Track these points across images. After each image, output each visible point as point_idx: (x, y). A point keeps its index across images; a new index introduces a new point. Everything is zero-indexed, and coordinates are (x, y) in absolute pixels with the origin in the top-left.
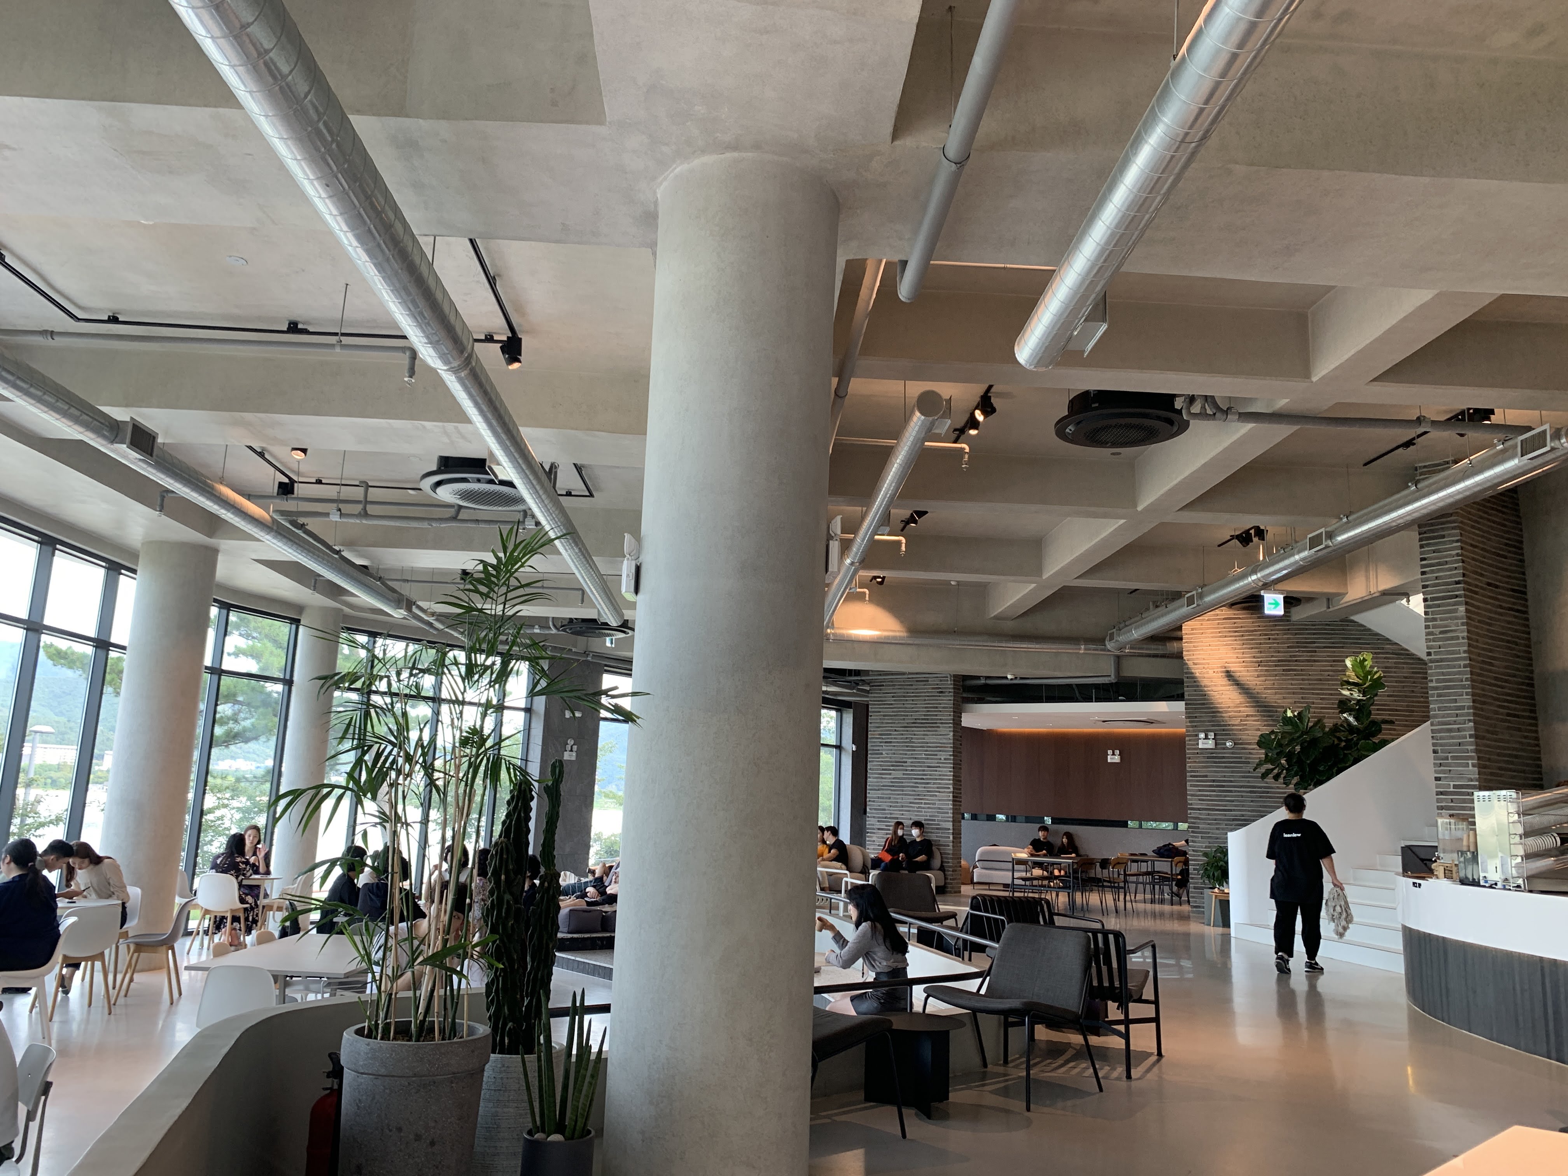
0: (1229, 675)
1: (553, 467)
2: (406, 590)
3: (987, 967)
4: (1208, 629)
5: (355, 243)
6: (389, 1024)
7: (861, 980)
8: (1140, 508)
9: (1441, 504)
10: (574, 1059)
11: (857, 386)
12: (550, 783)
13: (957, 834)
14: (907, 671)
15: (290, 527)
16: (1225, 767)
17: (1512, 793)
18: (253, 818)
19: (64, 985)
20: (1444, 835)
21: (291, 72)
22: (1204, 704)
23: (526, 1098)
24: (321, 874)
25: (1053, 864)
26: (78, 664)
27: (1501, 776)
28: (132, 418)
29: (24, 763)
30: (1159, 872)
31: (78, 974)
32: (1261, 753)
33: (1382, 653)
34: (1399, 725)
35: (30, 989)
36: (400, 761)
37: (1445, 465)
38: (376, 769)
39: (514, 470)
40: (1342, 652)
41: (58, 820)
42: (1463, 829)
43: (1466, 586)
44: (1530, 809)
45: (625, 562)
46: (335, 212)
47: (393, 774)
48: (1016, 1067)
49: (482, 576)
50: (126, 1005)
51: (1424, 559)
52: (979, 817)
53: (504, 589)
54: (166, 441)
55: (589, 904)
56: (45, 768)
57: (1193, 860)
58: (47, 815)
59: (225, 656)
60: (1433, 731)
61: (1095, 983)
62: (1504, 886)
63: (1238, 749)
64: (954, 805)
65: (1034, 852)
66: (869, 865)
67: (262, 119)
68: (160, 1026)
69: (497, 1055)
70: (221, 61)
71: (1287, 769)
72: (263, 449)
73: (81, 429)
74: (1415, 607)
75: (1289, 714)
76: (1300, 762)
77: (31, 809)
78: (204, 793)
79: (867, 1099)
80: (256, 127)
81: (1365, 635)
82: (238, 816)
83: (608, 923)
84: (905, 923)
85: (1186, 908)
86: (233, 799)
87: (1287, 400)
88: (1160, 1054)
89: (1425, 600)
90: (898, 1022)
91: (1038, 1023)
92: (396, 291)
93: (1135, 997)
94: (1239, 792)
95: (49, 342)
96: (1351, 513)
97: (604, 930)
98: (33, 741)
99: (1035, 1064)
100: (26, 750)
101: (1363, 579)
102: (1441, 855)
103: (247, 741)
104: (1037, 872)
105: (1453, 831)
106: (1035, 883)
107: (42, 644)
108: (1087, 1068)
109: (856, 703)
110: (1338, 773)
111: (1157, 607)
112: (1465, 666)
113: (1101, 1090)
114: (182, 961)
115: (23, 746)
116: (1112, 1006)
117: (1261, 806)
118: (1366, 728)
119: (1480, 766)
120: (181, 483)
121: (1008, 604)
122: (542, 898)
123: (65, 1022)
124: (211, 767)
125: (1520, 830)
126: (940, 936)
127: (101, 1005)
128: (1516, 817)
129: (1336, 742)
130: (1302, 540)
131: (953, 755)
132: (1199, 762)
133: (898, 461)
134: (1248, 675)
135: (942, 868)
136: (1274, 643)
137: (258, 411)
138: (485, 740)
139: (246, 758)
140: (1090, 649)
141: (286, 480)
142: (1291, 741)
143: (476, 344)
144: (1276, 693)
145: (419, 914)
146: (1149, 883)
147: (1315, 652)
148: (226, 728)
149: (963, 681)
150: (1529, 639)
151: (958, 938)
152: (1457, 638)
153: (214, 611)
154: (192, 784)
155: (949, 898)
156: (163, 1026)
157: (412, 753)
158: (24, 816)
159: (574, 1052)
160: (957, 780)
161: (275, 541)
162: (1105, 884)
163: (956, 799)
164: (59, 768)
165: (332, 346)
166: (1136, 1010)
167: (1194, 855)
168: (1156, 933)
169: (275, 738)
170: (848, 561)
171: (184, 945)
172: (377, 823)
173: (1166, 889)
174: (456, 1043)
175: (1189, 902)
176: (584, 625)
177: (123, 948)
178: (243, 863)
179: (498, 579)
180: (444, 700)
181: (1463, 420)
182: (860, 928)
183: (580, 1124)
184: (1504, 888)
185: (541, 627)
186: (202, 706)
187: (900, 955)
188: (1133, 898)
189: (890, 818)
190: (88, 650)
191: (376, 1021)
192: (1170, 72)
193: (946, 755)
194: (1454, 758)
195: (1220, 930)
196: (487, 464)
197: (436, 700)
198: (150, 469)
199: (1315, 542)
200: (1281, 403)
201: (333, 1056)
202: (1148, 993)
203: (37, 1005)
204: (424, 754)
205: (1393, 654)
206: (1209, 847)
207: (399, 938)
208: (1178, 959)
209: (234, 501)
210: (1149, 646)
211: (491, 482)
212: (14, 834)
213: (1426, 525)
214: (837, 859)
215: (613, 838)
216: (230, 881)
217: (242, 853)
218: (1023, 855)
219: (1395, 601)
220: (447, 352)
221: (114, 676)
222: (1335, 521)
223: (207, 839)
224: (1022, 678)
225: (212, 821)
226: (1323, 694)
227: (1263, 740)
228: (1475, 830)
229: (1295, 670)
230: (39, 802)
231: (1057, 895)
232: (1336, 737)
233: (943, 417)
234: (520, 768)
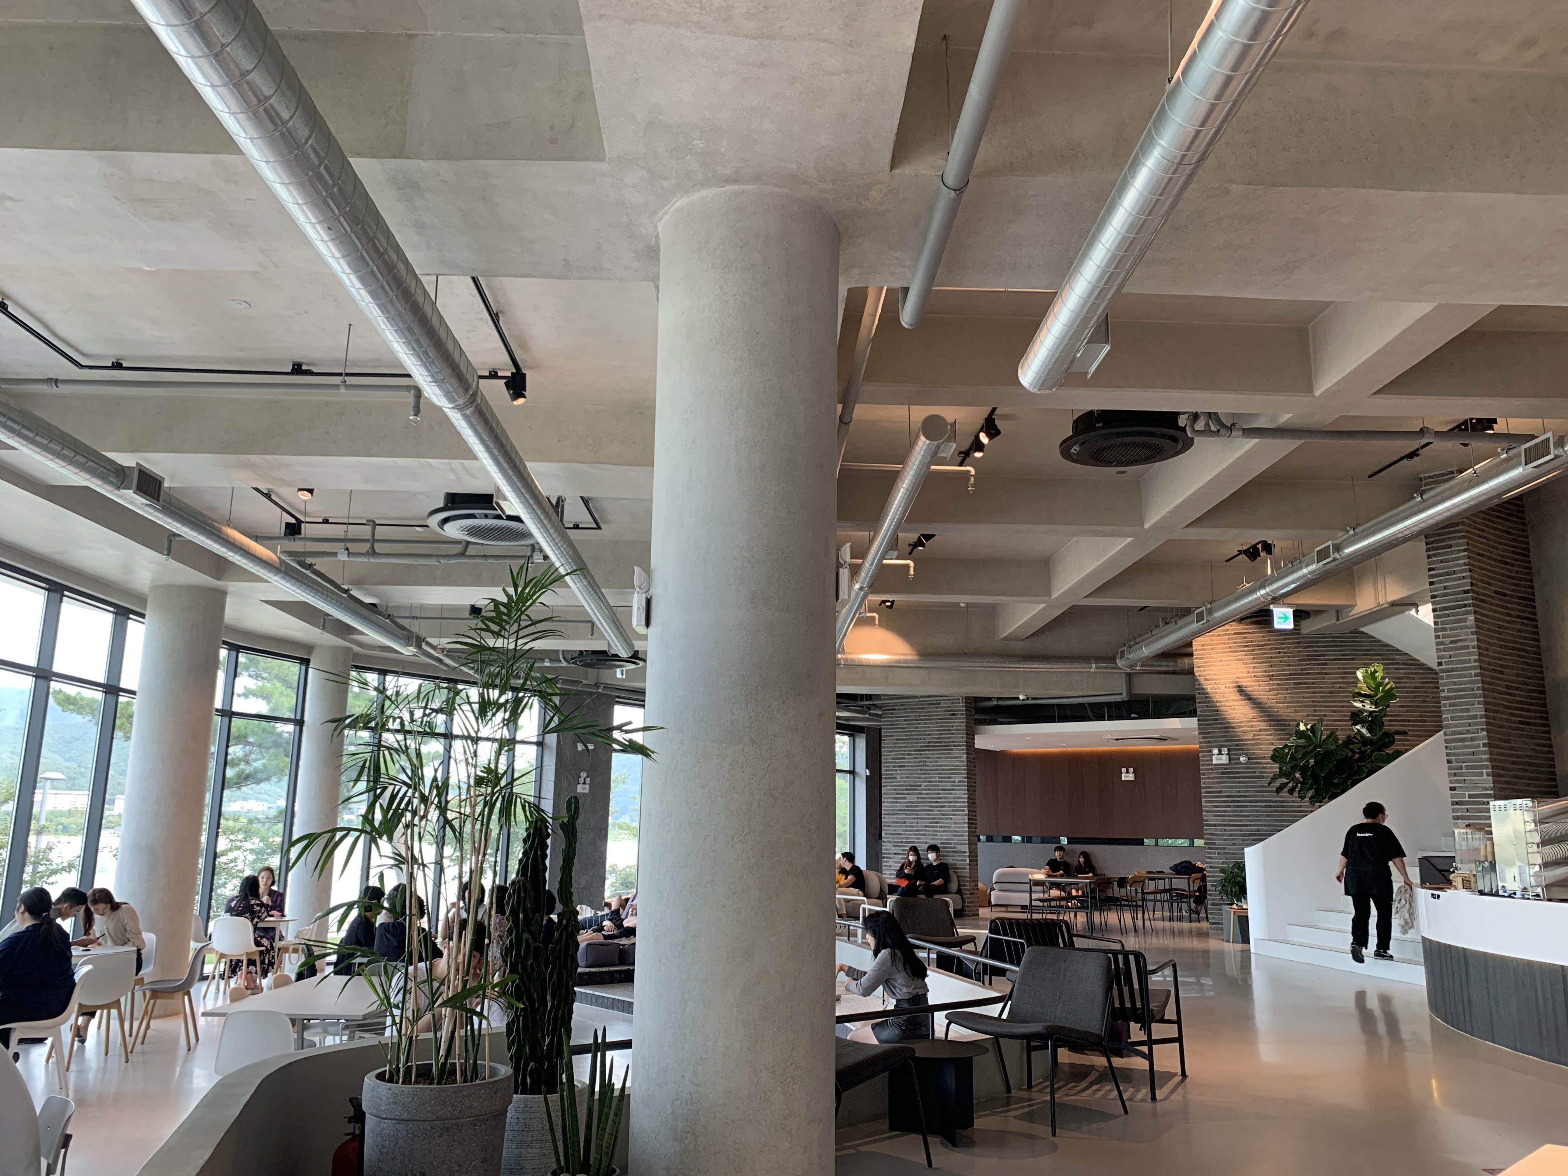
0: (1241, 690)
1: (560, 500)
2: (415, 627)
3: (1008, 991)
4: (1218, 644)
5: (358, 284)
6: (410, 1067)
7: (881, 1009)
8: (1146, 526)
9: (1448, 514)
10: (597, 1096)
11: (861, 412)
12: (566, 820)
13: (973, 856)
14: (919, 694)
15: (299, 567)
16: (1240, 782)
17: (1528, 802)
18: (266, 860)
19: (80, 1034)
20: (1461, 845)
21: (291, 117)
22: (1216, 720)
23: (549, 1138)
24: (338, 918)
25: (1070, 884)
26: (88, 710)
27: (1516, 784)
28: (137, 463)
29: (36, 810)
30: (1176, 889)
31: (94, 1023)
32: (1275, 768)
33: (1393, 664)
34: (1412, 736)
35: (46, 1039)
36: (416, 802)
37: (1450, 475)
38: (391, 812)
39: (521, 506)
40: (1353, 664)
41: (71, 866)
42: (1480, 839)
43: (1474, 595)
44: (1546, 818)
45: (636, 595)
46: (337, 255)
47: (409, 815)
48: (1040, 1091)
49: (494, 614)
50: (143, 1053)
51: (1433, 569)
52: (994, 838)
53: (515, 627)
54: (173, 485)
55: (606, 937)
56: (55, 814)
57: (1209, 877)
58: (59, 861)
59: (235, 697)
60: (1446, 741)
61: (1117, 1005)
62: (1523, 895)
63: (1252, 763)
64: (969, 827)
65: (1051, 873)
66: (886, 890)
67: (263, 164)
68: (178, 1073)
69: (519, 1096)
70: (221, 108)
71: (1301, 783)
72: (270, 490)
73: (88, 476)
74: (1424, 617)
75: (1302, 727)
76: (1314, 775)
77: (43, 856)
78: (217, 836)
79: (892, 1128)
80: (257, 173)
81: (1375, 646)
82: (251, 857)
83: (627, 956)
84: (923, 948)
85: (1204, 925)
86: (246, 841)
87: (1291, 415)
88: (1184, 1074)
89: (1434, 610)
90: (921, 1050)
91: (1060, 1047)
92: (400, 331)
93: (1158, 1018)
94: (1253, 806)
95: (53, 389)
96: (1358, 525)
97: (622, 963)
98: (43, 787)
99: (1060, 1088)
100: (38, 797)
101: (1372, 590)
102: (1459, 866)
103: (258, 782)
104: (1055, 893)
105: (1470, 841)
106: (1053, 903)
107: (51, 690)
108: (1111, 1091)
109: (868, 727)
110: (1353, 785)
111: (1167, 623)
112: (1476, 675)
113: (1126, 1112)
114: (198, 1006)
115: (34, 793)
116: (1134, 1027)
117: (1276, 821)
118: (1379, 739)
119: (1494, 775)
120: (189, 527)
121: (1018, 625)
122: (561, 936)
123: (81, 1072)
124: (224, 809)
125: (1538, 839)
126: (960, 961)
127: (118, 1053)
128: (1532, 826)
129: (1350, 754)
130: (1309, 554)
131: (967, 778)
132: (1214, 778)
133: (904, 485)
134: (1260, 690)
135: (959, 892)
136: (1284, 657)
137: (265, 452)
138: (500, 779)
139: (257, 799)
140: (1101, 668)
141: (293, 521)
142: (1305, 755)
143: (481, 380)
144: (1288, 707)
145: (438, 954)
146: (1167, 901)
147: (1326, 664)
148: (237, 769)
149: (975, 702)
150: (1539, 647)
151: (978, 963)
152: (1468, 647)
153: (223, 653)
154: (205, 827)
155: (966, 921)
156: (181, 1073)
157: (427, 794)
158: (36, 864)
159: (597, 1088)
160: (972, 803)
161: (283, 582)
162: (1123, 903)
163: (972, 822)
164: (70, 813)
165: (337, 386)
166: (1159, 1030)
167: (1211, 872)
168: (1175, 951)
169: (286, 778)
170: (857, 586)
171: (200, 988)
172: (393, 865)
173: (1185, 906)
174: (476, 1085)
175: (1207, 918)
176: (594, 657)
177: (138, 995)
178: (258, 905)
179: (510, 617)
180: (457, 737)
181: (1466, 429)
182: (879, 955)
183: (605, 1162)
184: (1523, 898)
185: (551, 660)
186: (213, 749)
187: (920, 980)
188: (1151, 916)
189: (906, 842)
190: (98, 695)
191: (397, 1065)
192: (1165, 97)
193: (960, 777)
194: (1468, 767)
195: (1240, 946)
196: (495, 500)
197: (448, 736)
198: (156, 514)
199: (1322, 555)
200: (1285, 418)
201: (354, 1101)
202: (1170, 1013)
203: (53, 1055)
204: (439, 795)
205: (1403, 664)
206: (1225, 863)
207: (418, 980)
208: (1198, 978)
209: (242, 544)
210: (1159, 663)
211: (498, 517)
212: (27, 882)
213: (1433, 535)
214: (853, 885)
215: (628, 870)
216: (244, 925)
217: (257, 896)
218: (1040, 876)
219: (1403, 612)
220: (451, 389)
221: (124, 720)
222: (1342, 533)
223: (220, 882)
224: (1033, 699)
225: (225, 864)
226: (1335, 706)
227: (1277, 754)
228: (1491, 840)
229: (1306, 683)
230: (51, 849)
231: (1076, 916)
232: (1349, 749)
233: (949, 440)
234: (534, 804)
